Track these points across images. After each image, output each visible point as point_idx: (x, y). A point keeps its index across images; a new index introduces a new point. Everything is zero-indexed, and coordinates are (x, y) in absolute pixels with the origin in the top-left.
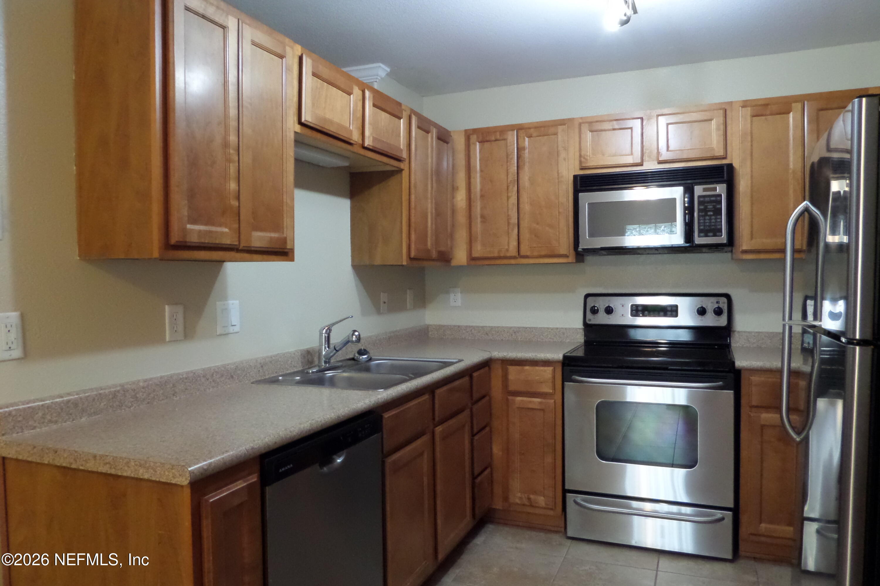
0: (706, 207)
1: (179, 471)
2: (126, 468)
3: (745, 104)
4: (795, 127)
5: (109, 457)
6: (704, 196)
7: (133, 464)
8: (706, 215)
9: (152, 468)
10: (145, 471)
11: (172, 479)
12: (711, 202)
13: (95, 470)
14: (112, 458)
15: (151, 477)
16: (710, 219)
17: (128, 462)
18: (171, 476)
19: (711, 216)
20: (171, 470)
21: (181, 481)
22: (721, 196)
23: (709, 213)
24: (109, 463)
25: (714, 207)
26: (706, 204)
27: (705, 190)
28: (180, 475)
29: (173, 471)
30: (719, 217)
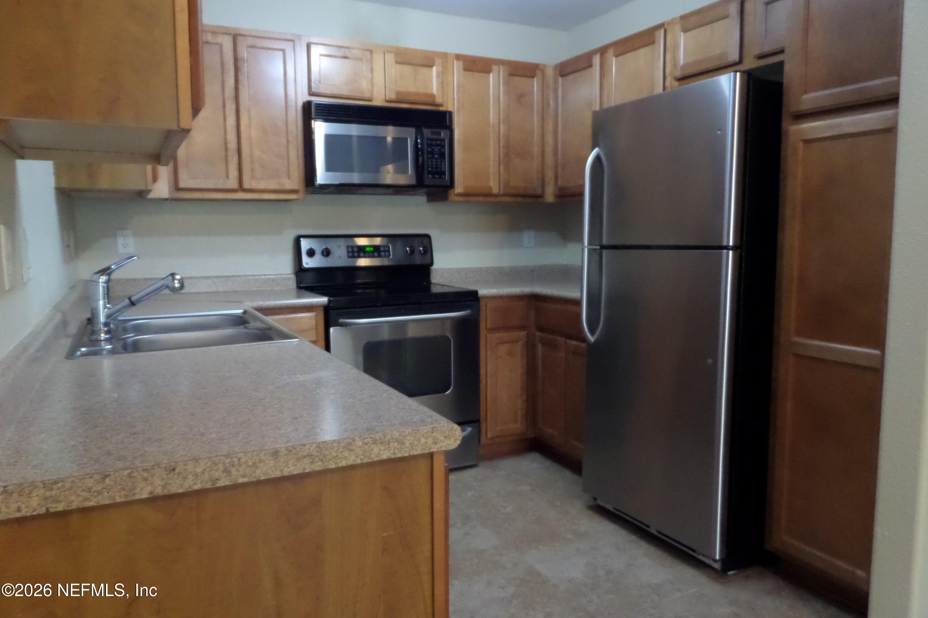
0: (433, 150)
1: (444, 432)
2: (346, 454)
3: (458, 57)
4: (494, 86)
5: (308, 446)
6: (432, 140)
7: (360, 444)
8: (433, 158)
9: (397, 441)
10: (382, 448)
11: (433, 445)
12: (437, 145)
13: (277, 474)
14: (314, 445)
15: (394, 454)
16: (437, 162)
17: (350, 444)
18: (430, 442)
19: (436, 159)
20: (430, 434)
21: (448, 444)
22: (444, 140)
23: (436, 156)
24: (309, 455)
25: (440, 150)
26: (433, 147)
27: (432, 133)
28: (446, 437)
29: (435, 434)
30: (443, 160)
